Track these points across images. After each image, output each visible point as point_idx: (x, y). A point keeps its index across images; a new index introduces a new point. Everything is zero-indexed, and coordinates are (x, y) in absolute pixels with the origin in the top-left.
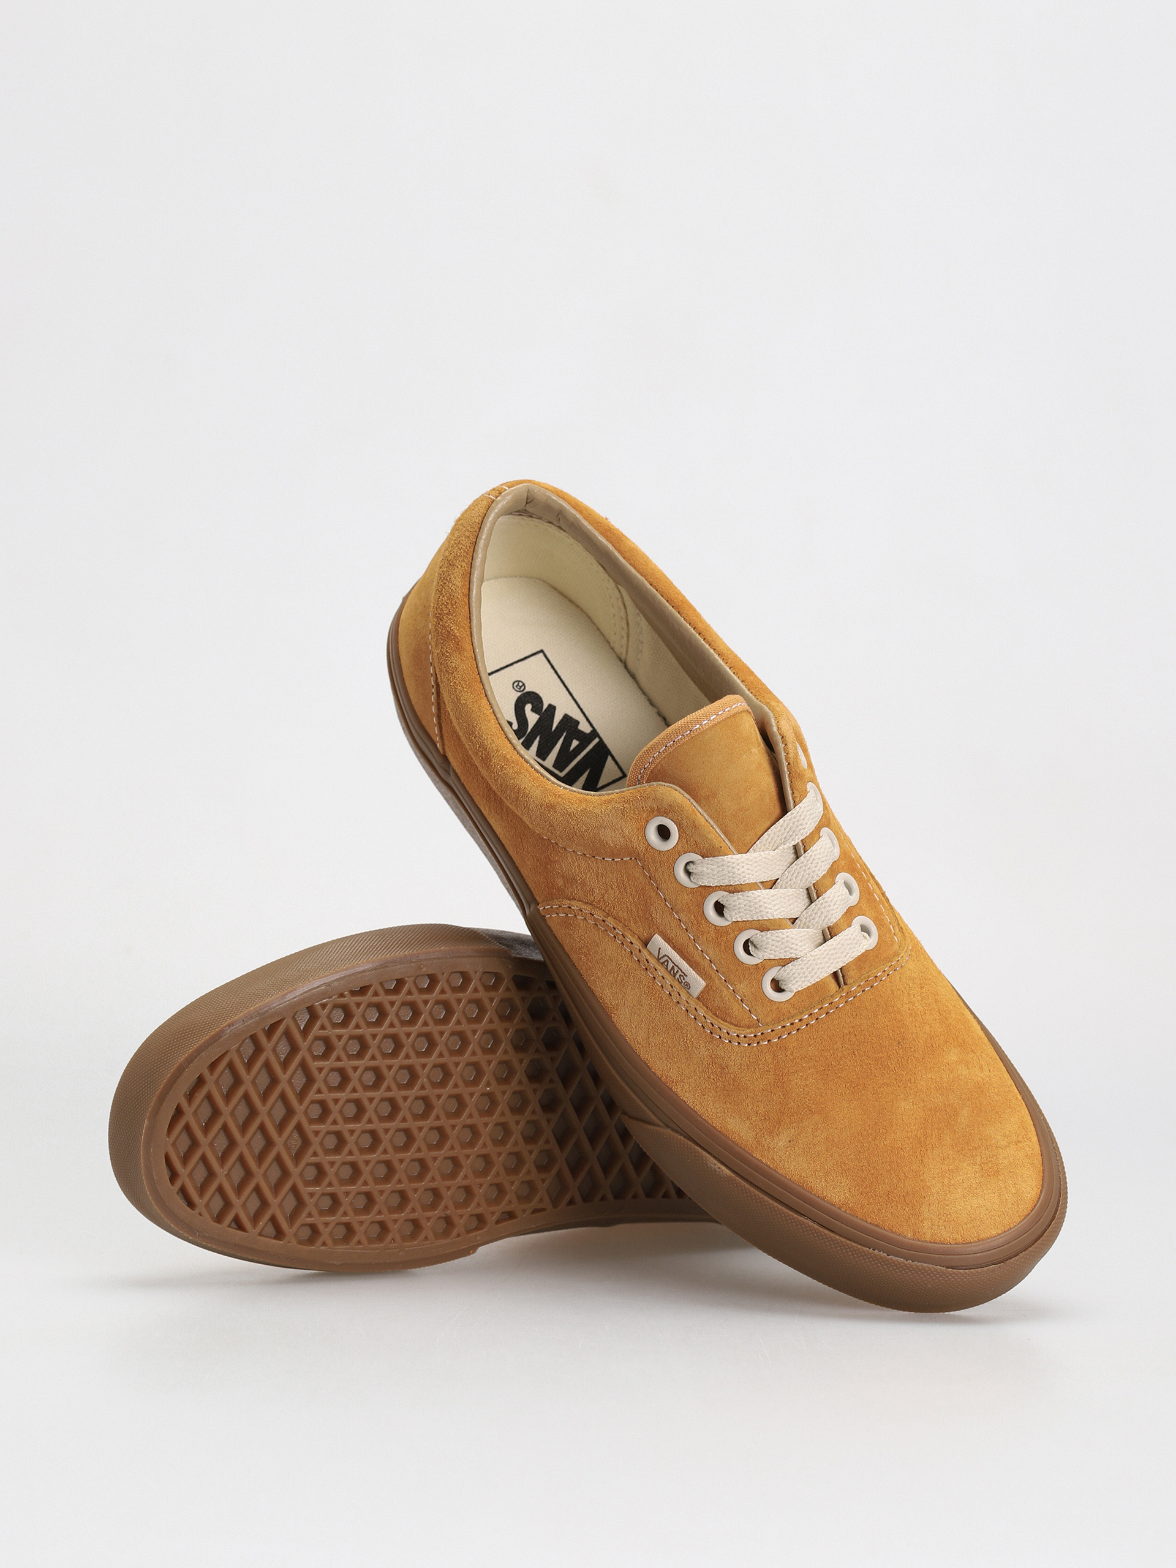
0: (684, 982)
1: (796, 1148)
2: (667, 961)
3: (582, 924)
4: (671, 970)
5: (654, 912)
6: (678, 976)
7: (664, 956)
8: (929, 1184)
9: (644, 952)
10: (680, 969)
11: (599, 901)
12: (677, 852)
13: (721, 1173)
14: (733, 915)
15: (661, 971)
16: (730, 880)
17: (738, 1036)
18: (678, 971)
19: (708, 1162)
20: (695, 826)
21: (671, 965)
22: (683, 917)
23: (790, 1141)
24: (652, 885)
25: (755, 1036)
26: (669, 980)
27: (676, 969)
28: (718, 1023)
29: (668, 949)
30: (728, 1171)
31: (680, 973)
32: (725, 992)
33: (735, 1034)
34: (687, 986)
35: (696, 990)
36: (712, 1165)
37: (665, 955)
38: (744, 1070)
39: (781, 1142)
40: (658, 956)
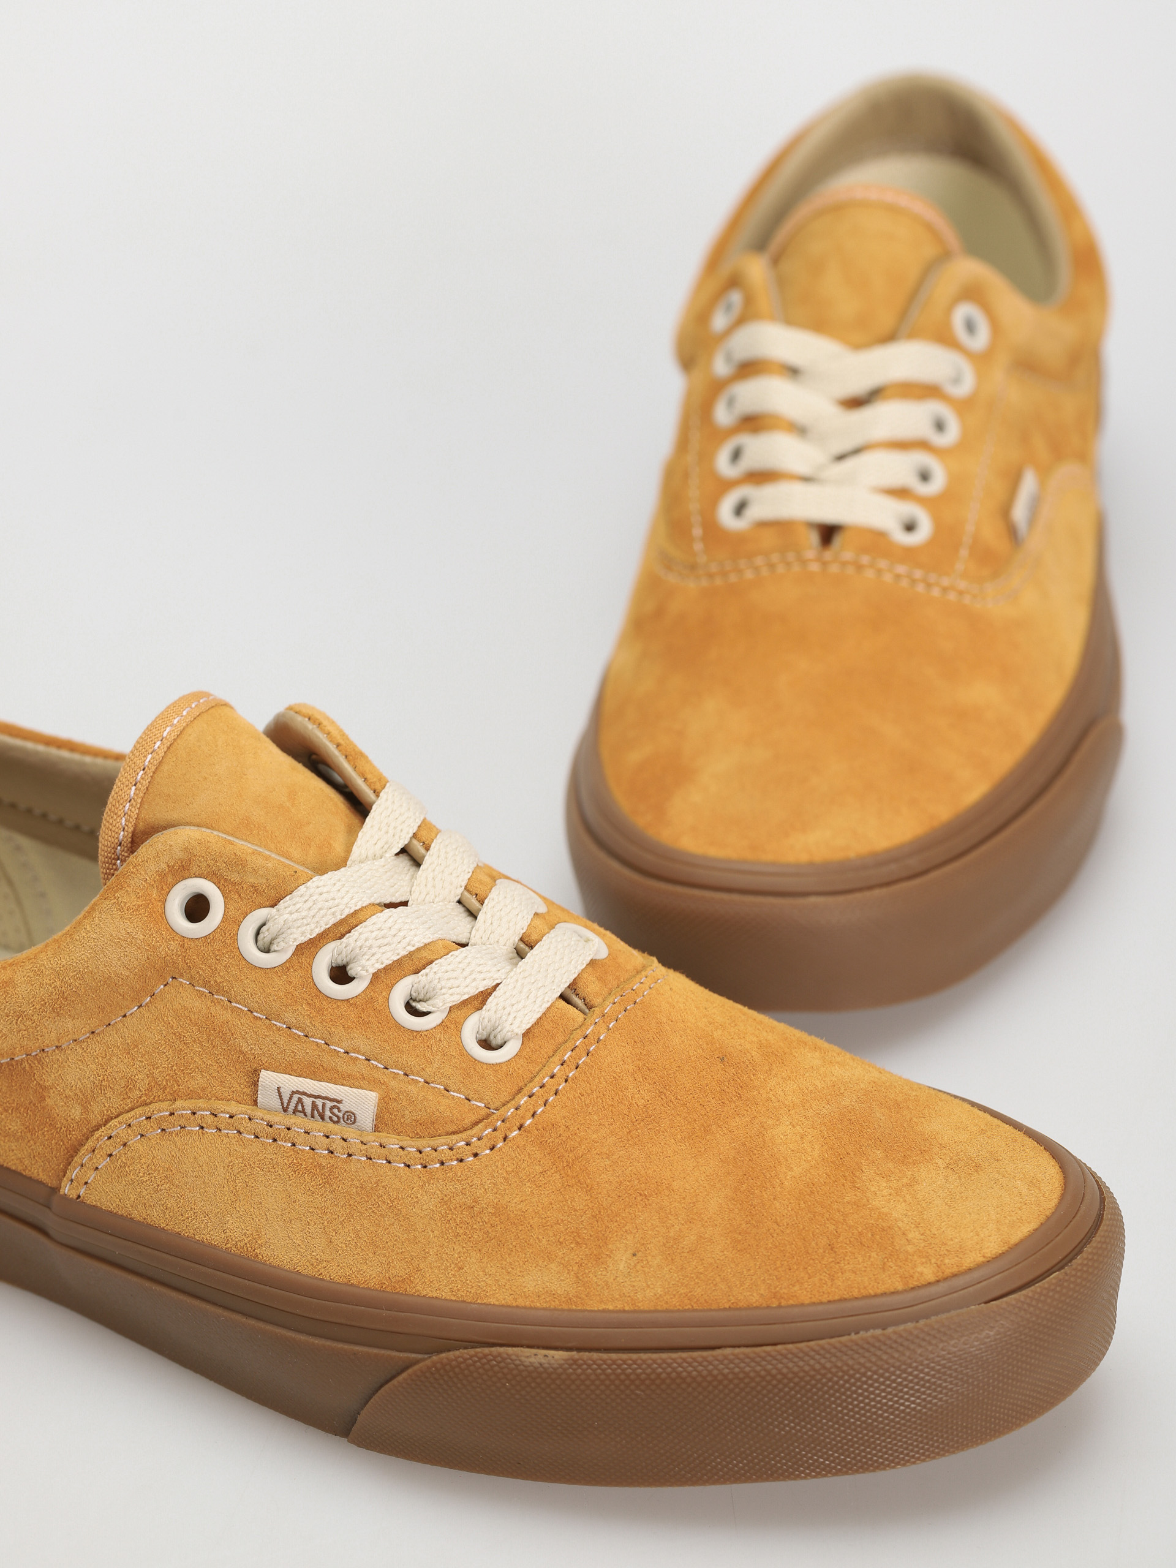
0: (341, 1115)
1: (649, 1258)
2: (300, 1101)
3: (141, 1148)
4: (313, 1110)
5: (243, 1043)
6: (328, 1113)
7: (291, 1098)
8: (885, 1210)
9: (258, 1113)
10: (327, 1098)
11: (150, 1089)
12: (232, 923)
13: (553, 1361)
14: (363, 969)
15: (299, 1123)
16: (334, 914)
17: (468, 1144)
18: (324, 1105)
19: (523, 1359)
20: (239, 863)
21: (308, 1102)
22: (290, 1017)
23: (634, 1255)
24: (219, 1001)
25: (495, 1130)
26: (318, 1128)
27: (319, 1102)
28: (426, 1144)
29: (291, 1083)
30: (561, 1353)
31: (329, 1104)
32: (413, 1089)
33: (463, 1143)
34: (350, 1118)
35: (366, 1118)
36: (532, 1360)
37: (293, 1093)
38: (505, 1190)
39: (621, 1261)
40: (282, 1104)
